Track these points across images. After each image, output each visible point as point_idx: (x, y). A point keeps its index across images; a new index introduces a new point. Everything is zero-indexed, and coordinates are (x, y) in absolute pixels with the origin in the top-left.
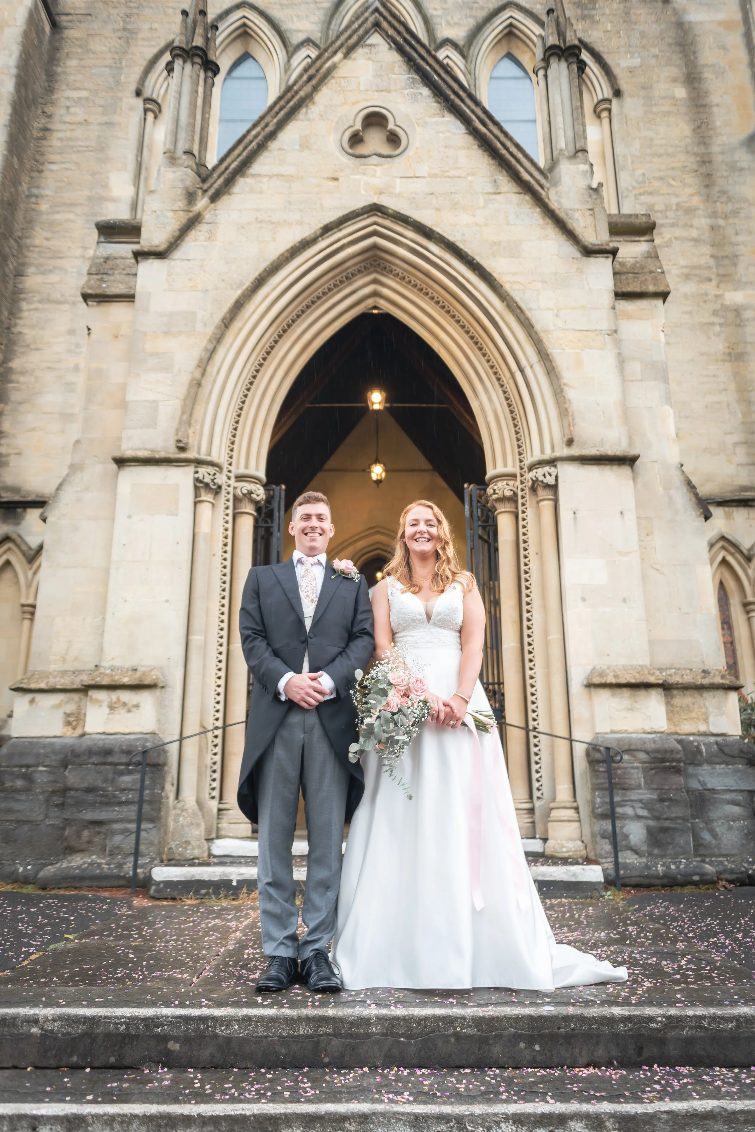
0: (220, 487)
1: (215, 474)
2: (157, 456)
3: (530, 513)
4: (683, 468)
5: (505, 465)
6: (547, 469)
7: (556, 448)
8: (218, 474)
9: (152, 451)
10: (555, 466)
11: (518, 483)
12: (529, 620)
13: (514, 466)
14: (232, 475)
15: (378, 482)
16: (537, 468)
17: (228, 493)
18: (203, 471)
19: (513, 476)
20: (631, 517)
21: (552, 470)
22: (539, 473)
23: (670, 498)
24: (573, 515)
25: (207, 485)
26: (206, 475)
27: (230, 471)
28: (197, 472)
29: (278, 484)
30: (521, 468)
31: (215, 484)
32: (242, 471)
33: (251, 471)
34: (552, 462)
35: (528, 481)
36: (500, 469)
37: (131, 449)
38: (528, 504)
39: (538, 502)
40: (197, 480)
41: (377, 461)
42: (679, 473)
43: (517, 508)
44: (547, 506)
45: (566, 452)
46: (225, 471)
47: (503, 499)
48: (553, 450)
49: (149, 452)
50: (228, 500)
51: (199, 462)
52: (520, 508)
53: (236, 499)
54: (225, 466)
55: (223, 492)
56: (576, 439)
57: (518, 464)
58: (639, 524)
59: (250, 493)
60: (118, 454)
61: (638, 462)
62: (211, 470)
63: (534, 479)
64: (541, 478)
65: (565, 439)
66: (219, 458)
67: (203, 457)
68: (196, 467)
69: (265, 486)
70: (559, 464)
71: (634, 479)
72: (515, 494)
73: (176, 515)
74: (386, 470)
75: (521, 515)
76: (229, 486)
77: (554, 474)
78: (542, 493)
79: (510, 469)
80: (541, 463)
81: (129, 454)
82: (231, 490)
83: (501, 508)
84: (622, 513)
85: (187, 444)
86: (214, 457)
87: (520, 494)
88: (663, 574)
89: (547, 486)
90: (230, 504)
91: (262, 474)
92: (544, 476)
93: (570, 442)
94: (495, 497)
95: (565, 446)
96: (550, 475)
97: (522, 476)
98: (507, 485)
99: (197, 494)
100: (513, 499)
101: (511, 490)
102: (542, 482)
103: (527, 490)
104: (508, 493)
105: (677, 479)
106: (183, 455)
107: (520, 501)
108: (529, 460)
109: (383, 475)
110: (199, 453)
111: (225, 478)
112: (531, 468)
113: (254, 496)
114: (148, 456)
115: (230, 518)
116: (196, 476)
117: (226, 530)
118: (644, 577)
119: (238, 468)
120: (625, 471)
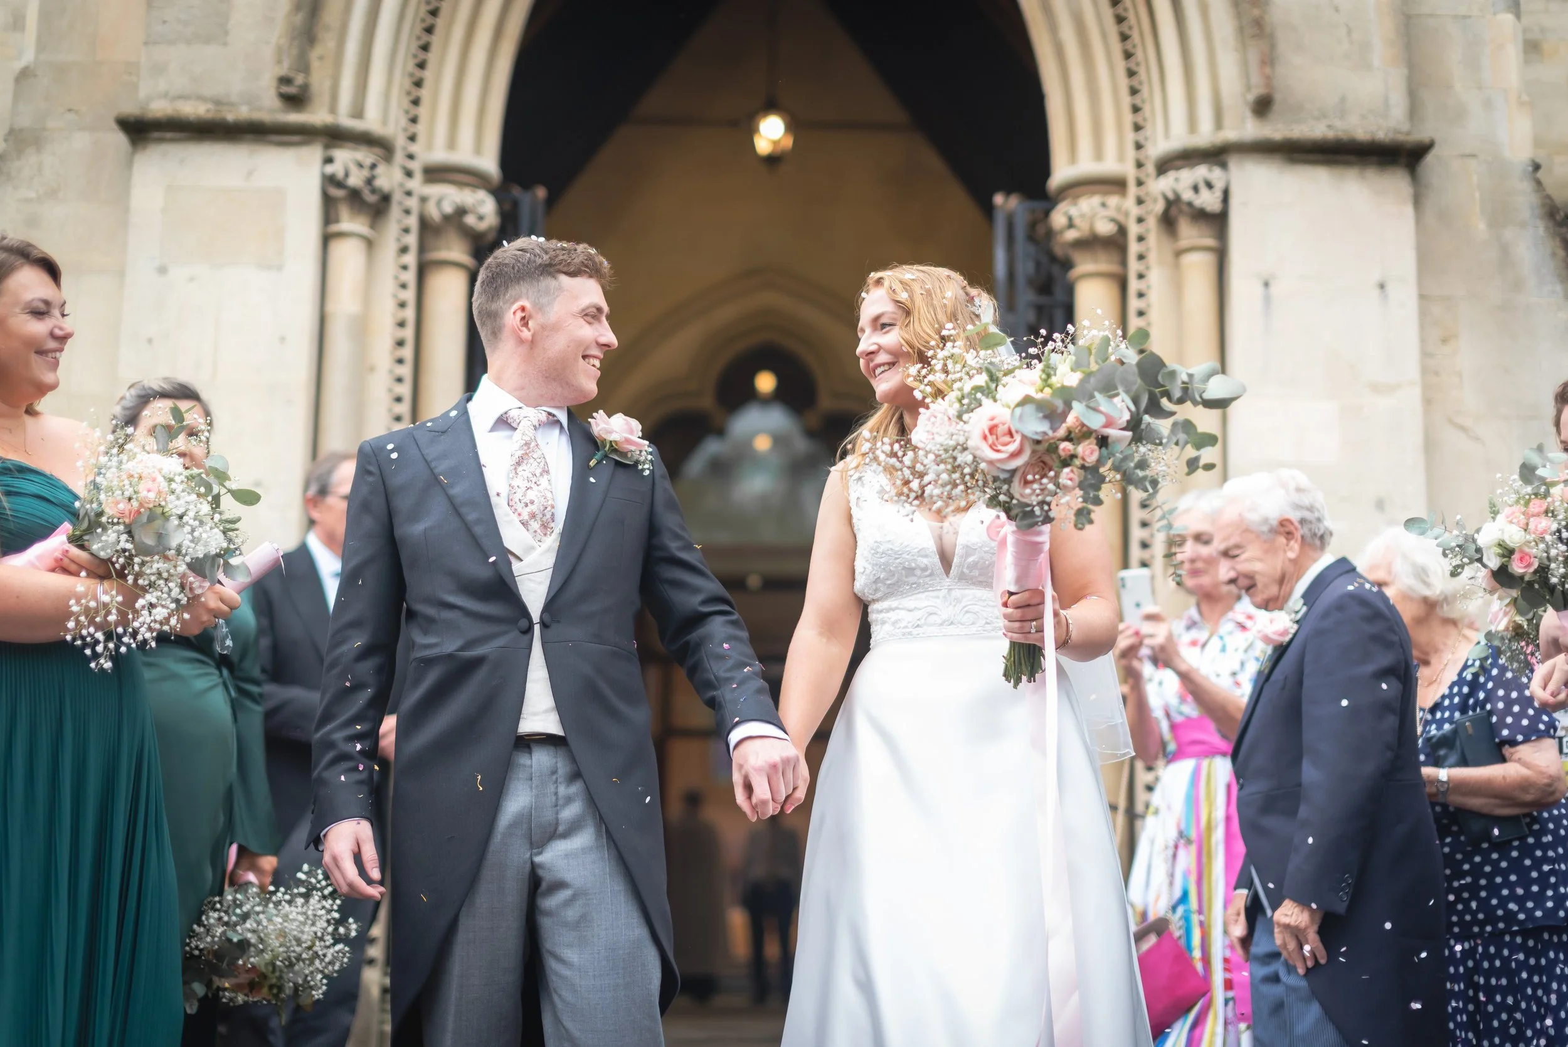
0: (386, 199)
1: (373, 166)
2: (230, 117)
3: (1157, 279)
4: (1540, 174)
5: (1099, 155)
6: (1202, 172)
7: (1227, 121)
8: (381, 170)
9: (218, 102)
10: (1224, 166)
11: (1129, 203)
12: (1145, 545)
13: (1121, 158)
14: (416, 166)
15: (773, 160)
16: (1178, 168)
17: (407, 212)
18: (345, 158)
19: (1117, 184)
20: (1405, 294)
21: (1216, 174)
22: (1181, 181)
23: (1505, 250)
24: (1259, 290)
25: (355, 196)
26: (354, 169)
27: (411, 157)
28: (329, 160)
29: (527, 186)
30: (1139, 165)
31: (374, 191)
32: (440, 155)
33: (464, 156)
34: (1217, 155)
35: (1155, 201)
36: (1086, 166)
37: (165, 95)
38: (1152, 257)
39: (1179, 254)
40: (330, 181)
41: (771, 106)
42: (1527, 186)
43: (1124, 262)
44: (1198, 265)
45: (1250, 129)
46: (399, 157)
47: (1091, 243)
48: (1219, 124)
49: (210, 106)
50: (406, 231)
51: (334, 136)
52: (1134, 266)
53: (425, 225)
54: (400, 142)
55: (395, 212)
56: (1278, 97)
57: (1131, 154)
58: (1423, 313)
59: (461, 212)
60: (130, 108)
61: (1430, 158)
62: (365, 155)
63: (1171, 196)
64: (1187, 195)
65: (1251, 97)
66: (385, 122)
67: (346, 121)
68: (327, 147)
69: (499, 192)
70: (1233, 163)
71: (1418, 201)
72: (1122, 231)
73: (280, 268)
74: (793, 126)
75: (1134, 285)
76: (409, 193)
77: (1219, 185)
78: (1189, 233)
79: (1110, 166)
80: (1188, 157)
81: (159, 108)
82: (413, 203)
83: (1084, 265)
84: (1382, 286)
85: (305, 87)
86: (372, 122)
87: (1133, 230)
88: (1477, 439)
89: (1201, 216)
90: (412, 240)
91: (489, 163)
92: (1196, 189)
93: (1263, 106)
94: (1071, 235)
95: (1248, 114)
96: (1209, 185)
97: (1140, 183)
98: (1104, 205)
99: (329, 214)
100: (1116, 243)
101: (1113, 220)
102: (1190, 204)
103: (1152, 223)
104: (1105, 228)
105: (1525, 200)
106: (294, 117)
107: (1134, 248)
108: (1160, 146)
109: (789, 142)
110: (333, 110)
111: (397, 175)
112: (1164, 166)
113: (470, 220)
114: (210, 116)
115: (410, 277)
116: (330, 169)
117: (402, 305)
118: (1430, 446)
119: (429, 146)
120: (1397, 182)
